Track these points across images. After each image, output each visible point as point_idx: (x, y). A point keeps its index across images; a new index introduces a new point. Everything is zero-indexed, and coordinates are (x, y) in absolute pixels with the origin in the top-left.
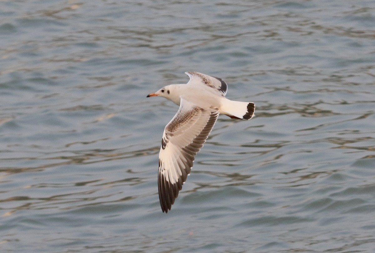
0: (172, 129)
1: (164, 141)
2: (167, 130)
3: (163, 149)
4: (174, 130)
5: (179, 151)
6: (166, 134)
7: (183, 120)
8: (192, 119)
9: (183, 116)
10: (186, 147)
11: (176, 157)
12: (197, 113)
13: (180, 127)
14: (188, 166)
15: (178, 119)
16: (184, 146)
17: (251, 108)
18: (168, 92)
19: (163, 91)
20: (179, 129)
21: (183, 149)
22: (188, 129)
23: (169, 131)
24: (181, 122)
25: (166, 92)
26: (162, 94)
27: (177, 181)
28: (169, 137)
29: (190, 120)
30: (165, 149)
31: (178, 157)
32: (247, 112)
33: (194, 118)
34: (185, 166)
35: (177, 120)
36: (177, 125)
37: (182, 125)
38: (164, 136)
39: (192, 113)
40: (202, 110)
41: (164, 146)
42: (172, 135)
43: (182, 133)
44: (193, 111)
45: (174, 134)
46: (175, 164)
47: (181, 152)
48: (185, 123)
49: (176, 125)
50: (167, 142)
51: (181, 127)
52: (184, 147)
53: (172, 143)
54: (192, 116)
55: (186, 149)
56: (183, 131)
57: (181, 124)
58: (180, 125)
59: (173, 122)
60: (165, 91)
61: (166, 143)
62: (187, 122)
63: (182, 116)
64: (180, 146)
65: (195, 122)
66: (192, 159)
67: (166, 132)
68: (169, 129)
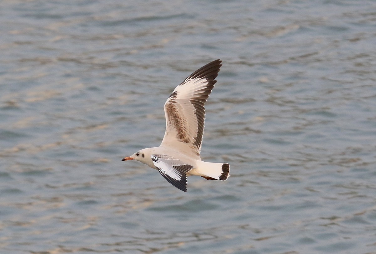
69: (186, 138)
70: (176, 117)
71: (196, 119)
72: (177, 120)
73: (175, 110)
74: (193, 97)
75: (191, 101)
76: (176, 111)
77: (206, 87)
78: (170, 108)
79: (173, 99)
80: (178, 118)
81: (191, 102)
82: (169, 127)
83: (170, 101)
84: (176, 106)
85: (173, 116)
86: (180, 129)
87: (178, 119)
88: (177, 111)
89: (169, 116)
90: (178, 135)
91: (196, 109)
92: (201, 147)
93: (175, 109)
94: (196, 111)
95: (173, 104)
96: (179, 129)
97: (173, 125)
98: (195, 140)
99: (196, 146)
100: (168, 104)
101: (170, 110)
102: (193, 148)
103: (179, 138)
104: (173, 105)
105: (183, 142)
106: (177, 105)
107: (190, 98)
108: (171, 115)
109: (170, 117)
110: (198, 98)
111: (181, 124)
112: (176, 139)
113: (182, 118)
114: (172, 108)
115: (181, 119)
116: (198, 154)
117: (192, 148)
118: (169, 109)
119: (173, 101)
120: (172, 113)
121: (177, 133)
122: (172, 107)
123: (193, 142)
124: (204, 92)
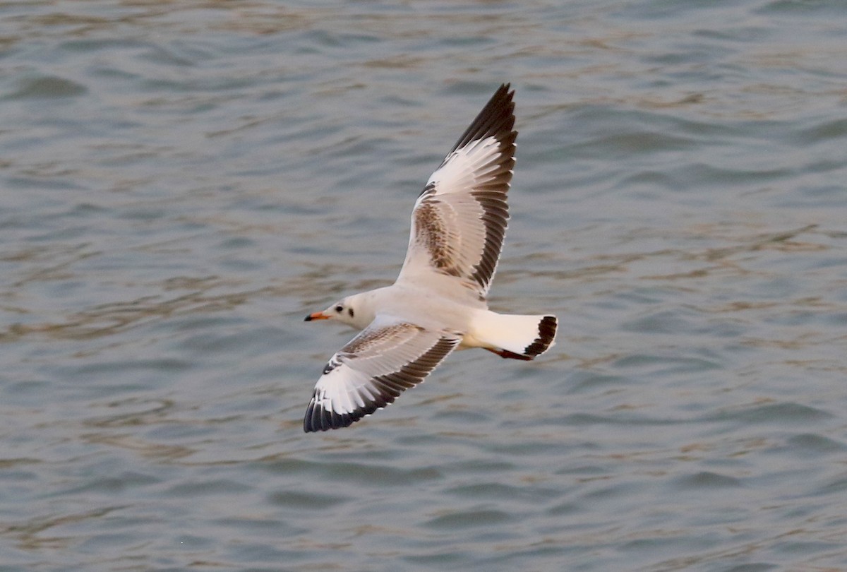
0: (353, 349)
1: (331, 365)
4: (358, 350)
6: (339, 356)
7: (377, 338)
8: (396, 336)
10: (384, 377)
12: (406, 329)
17: (547, 328)
18: (351, 313)
19: (339, 309)
22: (389, 349)
25: (346, 311)
26: (338, 316)
28: (346, 359)
29: (392, 337)
32: (539, 337)
36: (365, 343)
42: (352, 357)
43: (376, 354)
44: (398, 326)
49: (361, 343)
50: (336, 365)
51: (375, 345)
54: (396, 332)
56: (378, 352)
60: (343, 311)
61: (333, 367)
62: (387, 338)
68: (346, 350)
69: (450, 266)
70: (434, 229)
71: (482, 231)
72: (435, 235)
73: (435, 217)
74: (476, 183)
75: (474, 194)
76: (435, 219)
77: (500, 154)
78: (424, 214)
79: (430, 197)
80: (439, 230)
81: (474, 197)
82: (414, 248)
83: (423, 202)
84: (439, 209)
85: (426, 229)
86: (437, 251)
87: (437, 233)
88: (438, 218)
89: (417, 230)
90: (432, 260)
91: (485, 211)
92: (490, 284)
93: (435, 215)
94: (487, 213)
95: (432, 205)
96: (435, 249)
97: (424, 244)
98: (476, 271)
99: (477, 283)
100: (419, 208)
101: (423, 218)
102: (471, 286)
103: (436, 266)
104: (432, 208)
105: (446, 274)
106: (440, 206)
107: (469, 188)
108: (423, 227)
109: (421, 230)
110: (489, 184)
111: (444, 241)
112: (430, 268)
113: (447, 232)
114: (428, 213)
115: (443, 233)
116: (482, 299)
117: (467, 287)
118: (422, 216)
119: (431, 199)
120: (427, 223)
121: (431, 257)
122: (428, 211)
123: (471, 275)
124: (498, 166)
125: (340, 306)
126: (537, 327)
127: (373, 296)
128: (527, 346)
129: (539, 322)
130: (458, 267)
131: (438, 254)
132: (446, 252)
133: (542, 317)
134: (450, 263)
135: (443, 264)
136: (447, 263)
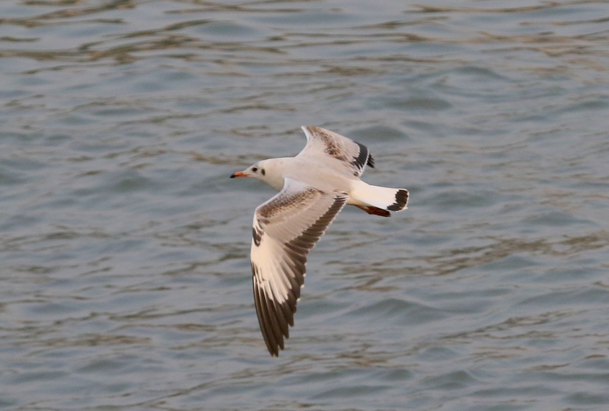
0: (267, 214)
1: (257, 233)
2: (259, 215)
3: (258, 245)
4: (271, 215)
5: (281, 249)
6: (259, 221)
7: (287, 203)
8: (302, 203)
9: (288, 197)
10: (291, 241)
11: (277, 258)
12: (313, 195)
13: (280, 211)
14: (298, 273)
15: (280, 201)
16: (287, 240)
17: (401, 197)
18: (263, 172)
20: (278, 214)
21: (286, 244)
22: (295, 215)
23: (262, 215)
24: (283, 205)
25: (259, 171)
26: (254, 174)
27: (287, 298)
28: (263, 225)
29: (299, 204)
30: (260, 246)
31: (281, 259)
32: (396, 202)
33: (306, 202)
34: (294, 272)
35: (278, 202)
36: (276, 208)
37: (284, 210)
38: (255, 224)
39: (304, 194)
40: (321, 192)
41: (257, 241)
42: (267, 222)
43: (283, 220)
44: (306, 192)
45: (270, 221)
46: (278, 270)
47: (285, 249)
48: (290, 207)
49: (274, 208)
50: (261, 233)
51: (283, 212)
52: (287, 242)
53: (268, 235)
54: (303, 199)
55: (291, 244)
56: (285, 218)
57: (282, 207)
58: (281, 209)
59: (269, 204)
60: (257, 171)
61: (260, 235)
62: (294, 206)
63: (286, 197)
64: (280, 240)
65: (309, 207)
66: (303, 260)
67: (258, 218)
68: (262, 213)
125: (255, 167)
126: (395, 196)
127: (282, 163)
128: (388, 206)
129: (396, 193)
130: (344, 156)
131: (331, 146)
132: (336, 146)
133: (397, 190)
134: (339, 152)
135: (334, 153)
136: (337, 152)
